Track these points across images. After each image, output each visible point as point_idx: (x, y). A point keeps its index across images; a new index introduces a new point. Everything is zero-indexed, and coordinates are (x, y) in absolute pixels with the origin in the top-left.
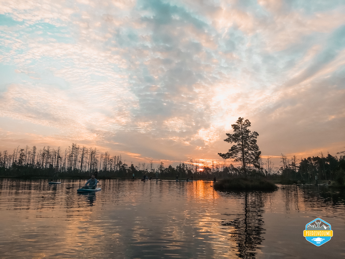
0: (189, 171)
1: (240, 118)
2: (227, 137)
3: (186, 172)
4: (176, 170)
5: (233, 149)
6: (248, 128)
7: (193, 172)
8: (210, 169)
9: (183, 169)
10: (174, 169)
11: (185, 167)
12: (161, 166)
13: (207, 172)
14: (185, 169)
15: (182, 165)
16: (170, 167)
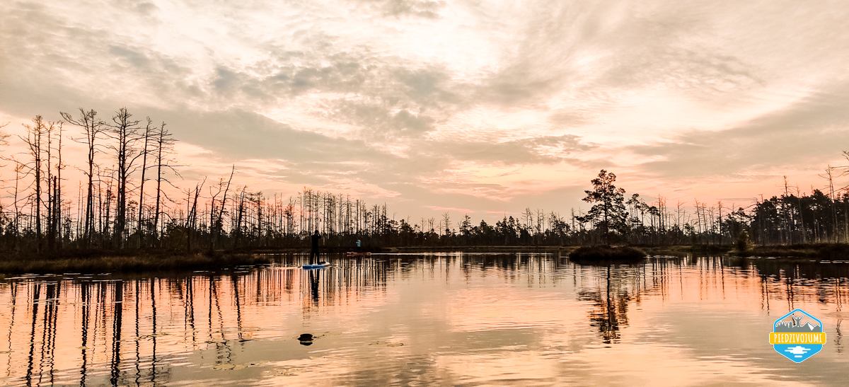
0: (524, 232)
1: (602, 171)
2: (587, 195)
3: (518, 233)
4: (497, 229)
5: (594, 209)
6: (612, 184)
7: (532, 234)
8: (568, 227)
9: (511, 227)
10: (492, 227)
11: (516, 223)
12: (466, 223)
13: (562, 233)
14: (515, 228)
15: (508, 220)
16: (483, 224)
